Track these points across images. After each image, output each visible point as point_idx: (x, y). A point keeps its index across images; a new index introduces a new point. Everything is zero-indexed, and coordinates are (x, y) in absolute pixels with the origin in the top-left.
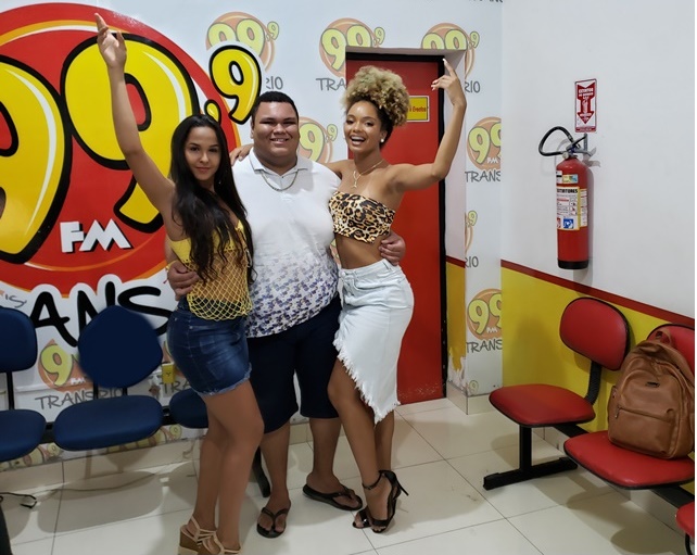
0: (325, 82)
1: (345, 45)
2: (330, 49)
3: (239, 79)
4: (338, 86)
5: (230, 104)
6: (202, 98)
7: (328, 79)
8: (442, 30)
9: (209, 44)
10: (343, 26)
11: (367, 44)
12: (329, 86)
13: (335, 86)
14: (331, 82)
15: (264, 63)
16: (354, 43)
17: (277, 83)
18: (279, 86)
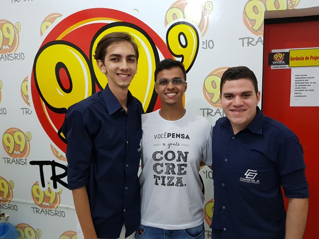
1: (264, 10)
2: (252, 15)
3: (184, 43)
4: (257, 42)
7: (249, 38)
12: (249, 43)
13: (254, 43)
15: (201, 31)
17: (210, 44)
18: (211, 46)
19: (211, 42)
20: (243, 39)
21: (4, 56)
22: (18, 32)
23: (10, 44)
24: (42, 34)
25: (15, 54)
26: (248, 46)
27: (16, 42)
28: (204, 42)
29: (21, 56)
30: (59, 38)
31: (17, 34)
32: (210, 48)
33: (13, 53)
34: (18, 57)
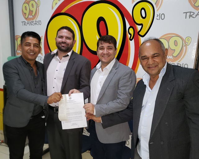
0: (188, 14)
3: (144, 16)
4: (196, 15)
5: (139, 28)
7: (190, 12)
12: (190, 16)
13: (194, 16)
14: (192, 14)
15: (157, 7)
17: (162, 17)
18: (163, 18)
19: (163, 15)
20: (186, 13)
21: (29, 22)
22: (38, 7)
23: (33, 14)
24: (53, 8)
25: (36, 21)
26: (190, 18)
27: (37, 13)
28: (158, 15)
29: (39, 23)
30: (63, 11)
31: (37, 8)
32: (162, 19)
33: (34, 20)
34: (37, 23)
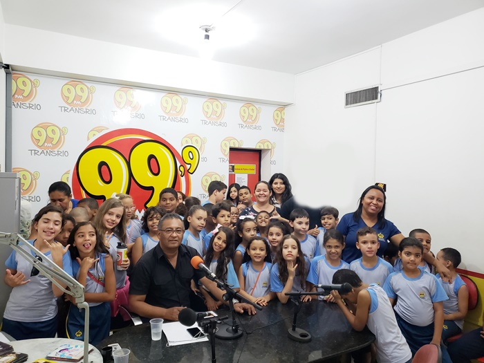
1: (229, 146)
2: (224, 148)
4: (226, 161)
5: (188, 166)
6: (179, 165)
7: (223, 158)
8: (263, 142)
9: (182, 145)
10: (228, 139)
11: (237, 146)
15: (201, 152)
16: (232, 146)
20: (220, 158)
21: (45, 152)
22: (64, 135)
23: (54, 142)
24: (88, 139)
25: (58, 151)
26: (223, 162)
27: (60, 142)
28: (202, 158)
29: (65, 153)
30: (104, 144)
31: (62, 136)
32: (205, 161)
33: (55, 150)
34: (62, 154)
